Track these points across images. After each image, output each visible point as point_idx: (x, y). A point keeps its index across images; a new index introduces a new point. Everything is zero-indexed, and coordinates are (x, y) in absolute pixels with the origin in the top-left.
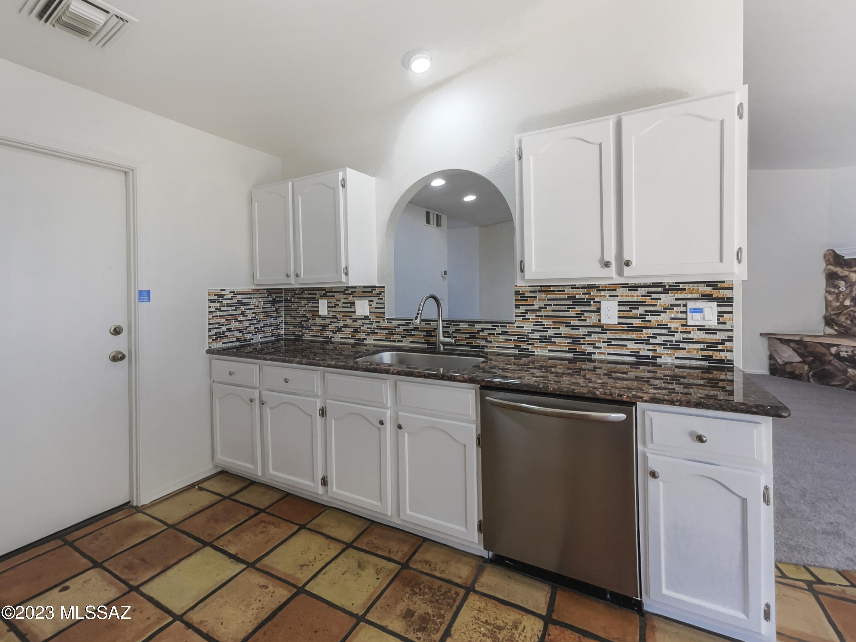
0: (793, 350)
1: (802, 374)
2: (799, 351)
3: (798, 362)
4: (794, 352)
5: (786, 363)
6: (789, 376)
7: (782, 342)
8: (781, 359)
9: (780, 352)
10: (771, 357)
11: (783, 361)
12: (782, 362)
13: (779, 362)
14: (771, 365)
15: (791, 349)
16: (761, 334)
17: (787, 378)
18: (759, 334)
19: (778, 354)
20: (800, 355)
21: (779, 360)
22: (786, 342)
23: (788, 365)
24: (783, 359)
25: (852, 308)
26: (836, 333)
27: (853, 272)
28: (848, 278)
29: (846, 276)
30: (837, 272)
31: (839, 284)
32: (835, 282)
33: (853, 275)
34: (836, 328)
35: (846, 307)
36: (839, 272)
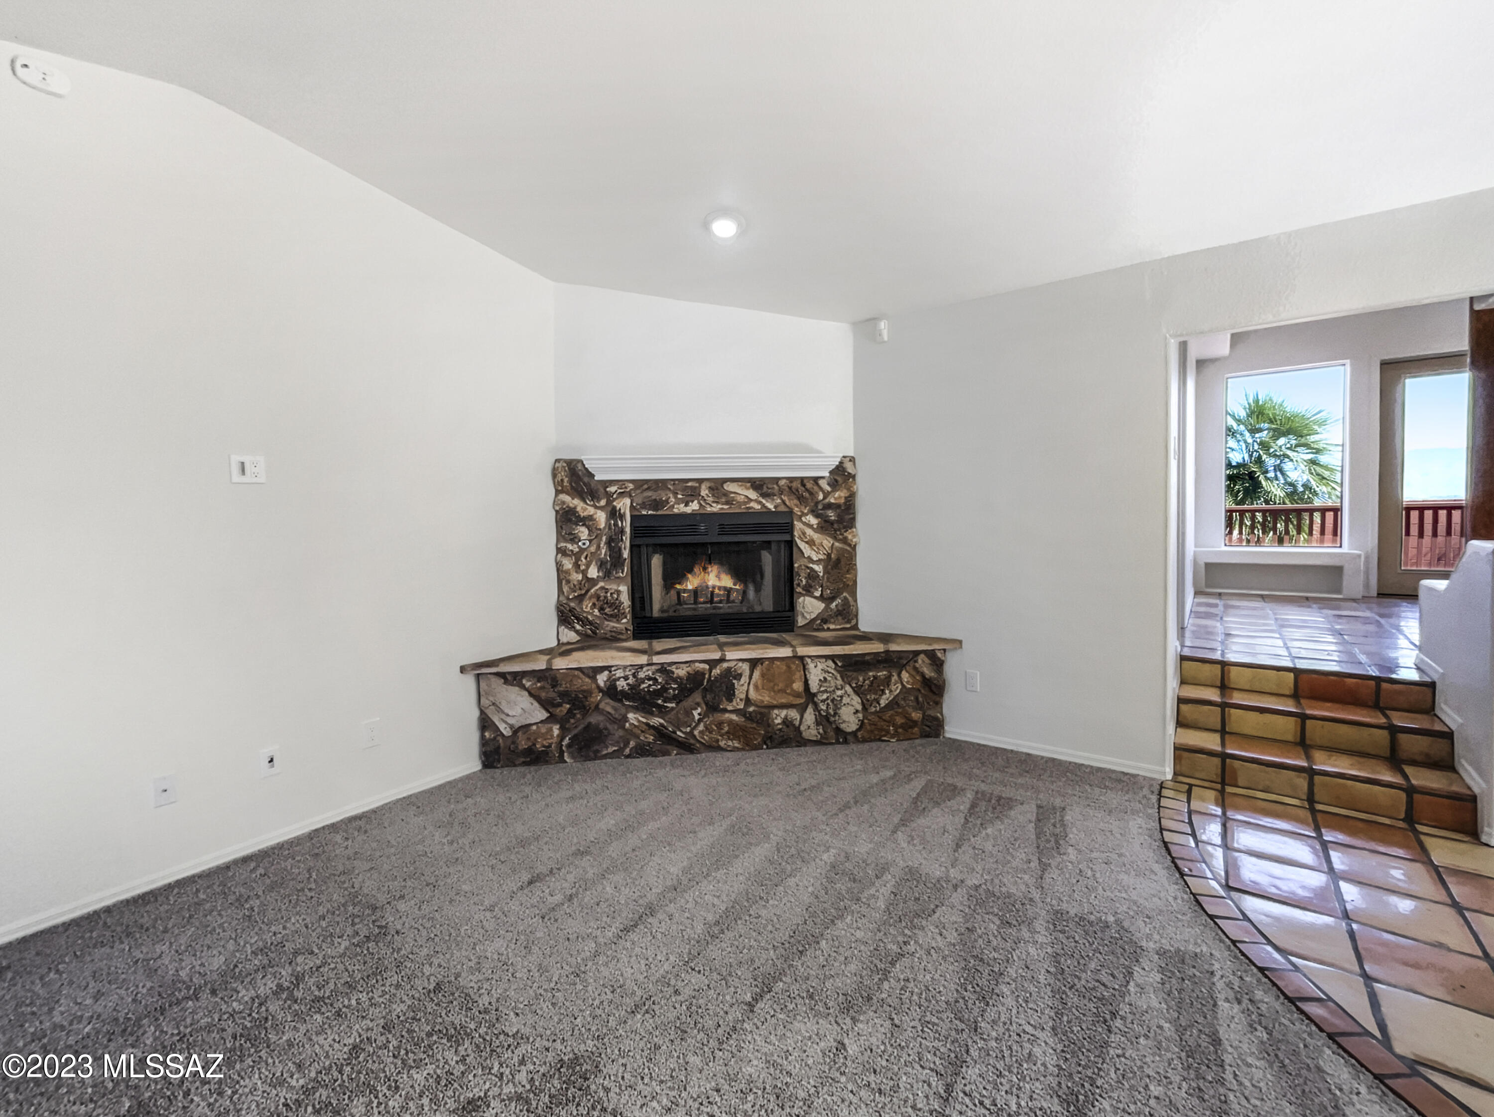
0: (531, 694)
1: (550, 746)
2: (543, 695)
3: (542, 722)
4: (531, 700)
5: (515, 732)
6: (522, 760)
7: (506, 682)
8: (506, 722)
9: (504, 706)
10: (485, 723)
11: (511, 726)
12: (508, 729)
13: (505, 733)
14: (484, 742)
15: (526, 693)
16: (463, 669)
17: (520, 765)
18: (458, 669)
19: (499, 710)
20: (545, 704)
21: (502, 727)
22: (513, 679)
23: (520, 734)
24: (511, 721)
25: (601, 584)
26: (578, 638)
27: (601, 508)
28: (595, 520)
29: (591, 518)
30: (575, 508)
31: (580, 534)
32: (574, 529)
33: (601, 517)
34: (578, 627)
35: (593, 582)
36: (579, 509)
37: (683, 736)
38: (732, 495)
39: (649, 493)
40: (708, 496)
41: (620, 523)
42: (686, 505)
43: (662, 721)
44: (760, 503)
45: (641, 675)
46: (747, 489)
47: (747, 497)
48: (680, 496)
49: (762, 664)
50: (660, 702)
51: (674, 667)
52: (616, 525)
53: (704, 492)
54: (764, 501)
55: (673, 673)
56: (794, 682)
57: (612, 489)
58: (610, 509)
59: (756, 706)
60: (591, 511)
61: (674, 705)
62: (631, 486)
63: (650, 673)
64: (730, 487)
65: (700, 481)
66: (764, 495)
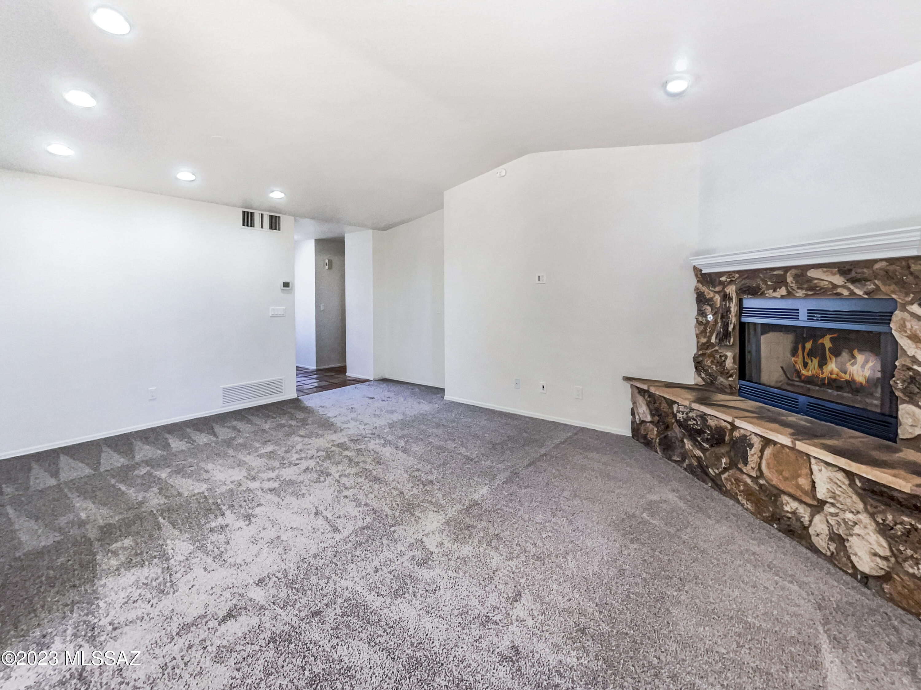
1: (653, 439)
5: (641, 423)
6: (643, 441)
9: (638, 406)
10: (632, 412)
11: (640, 419)
13: (637, 421)
14: (632, 423)
20: (651, 412)
21: (637, 417)
23: (643, 425)
24: (640, 415)
25: (717, 348)
26: (703, 383)
27: (718, 292)
28: (713, 301)
29: (711, 299)
30: (704, 292)
31: (706, 311)
32: (702, 307)
33: (718, 298)
34: (703, 375)
35: (713, 345)
36: (706, 293)
37: (713, 474)
38: (816, 281)
39: (747, 281)
40: (792, 283)
41: (728, 304)
42: (775, 291)
43: (702, 455)
44: (849, 289)
45: (691, 415)
46: (834, 274)
47: (831, 282)
48: (769, 283)
49: (774, 445)
50: (699, 439)
51: (709, 417)
52: (725, 305)
53: (789, 279)
54: (852, 287)
55: (707, 421)
56: (799, 476)
57: (723, 279)
58: (722, 294)
59: (766, 481)
60: (711, 295)
61: (708, 446)
62: (737, 276)
63: (694, 415)
64: (811, 273)
65: (787, 269)
66: (853, 281)
